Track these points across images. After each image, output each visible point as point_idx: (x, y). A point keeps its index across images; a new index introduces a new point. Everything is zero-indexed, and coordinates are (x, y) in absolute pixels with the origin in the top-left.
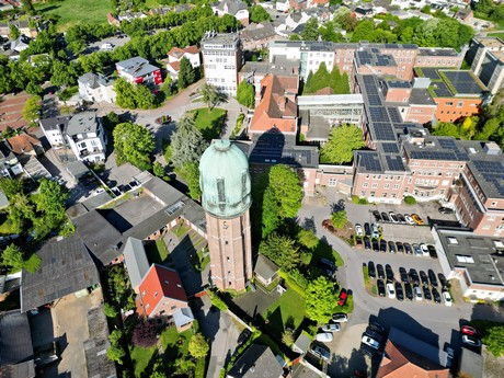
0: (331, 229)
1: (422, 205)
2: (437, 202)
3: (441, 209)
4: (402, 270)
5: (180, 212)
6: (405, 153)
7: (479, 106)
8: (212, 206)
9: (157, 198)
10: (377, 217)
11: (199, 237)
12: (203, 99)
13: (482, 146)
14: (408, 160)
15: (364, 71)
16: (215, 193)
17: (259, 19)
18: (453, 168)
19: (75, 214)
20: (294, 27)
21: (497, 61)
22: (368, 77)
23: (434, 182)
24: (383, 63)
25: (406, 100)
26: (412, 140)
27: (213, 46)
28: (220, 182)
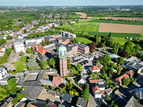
1: (76, 54)
5: (44, 72)
6: (70, 47)
7: (70, 40)
8: (64, 57)
9: (35, 74)
10: (73, 58)
11: (51, 74)
12: (18, 56)
13: (78, 43)
14: (71, 48)
15: (50, 40)
16: (64, 54)
17: (9, 38)
18: (77, 47)
19: (20, 85)
20: (22, 38)
21: (67, 34)
22: (52, 41)
23: (75, 50)
24: (52, 38)
25: (62, 42)
26: (70, 45)
27: (16, 43)
28: (65, 51)
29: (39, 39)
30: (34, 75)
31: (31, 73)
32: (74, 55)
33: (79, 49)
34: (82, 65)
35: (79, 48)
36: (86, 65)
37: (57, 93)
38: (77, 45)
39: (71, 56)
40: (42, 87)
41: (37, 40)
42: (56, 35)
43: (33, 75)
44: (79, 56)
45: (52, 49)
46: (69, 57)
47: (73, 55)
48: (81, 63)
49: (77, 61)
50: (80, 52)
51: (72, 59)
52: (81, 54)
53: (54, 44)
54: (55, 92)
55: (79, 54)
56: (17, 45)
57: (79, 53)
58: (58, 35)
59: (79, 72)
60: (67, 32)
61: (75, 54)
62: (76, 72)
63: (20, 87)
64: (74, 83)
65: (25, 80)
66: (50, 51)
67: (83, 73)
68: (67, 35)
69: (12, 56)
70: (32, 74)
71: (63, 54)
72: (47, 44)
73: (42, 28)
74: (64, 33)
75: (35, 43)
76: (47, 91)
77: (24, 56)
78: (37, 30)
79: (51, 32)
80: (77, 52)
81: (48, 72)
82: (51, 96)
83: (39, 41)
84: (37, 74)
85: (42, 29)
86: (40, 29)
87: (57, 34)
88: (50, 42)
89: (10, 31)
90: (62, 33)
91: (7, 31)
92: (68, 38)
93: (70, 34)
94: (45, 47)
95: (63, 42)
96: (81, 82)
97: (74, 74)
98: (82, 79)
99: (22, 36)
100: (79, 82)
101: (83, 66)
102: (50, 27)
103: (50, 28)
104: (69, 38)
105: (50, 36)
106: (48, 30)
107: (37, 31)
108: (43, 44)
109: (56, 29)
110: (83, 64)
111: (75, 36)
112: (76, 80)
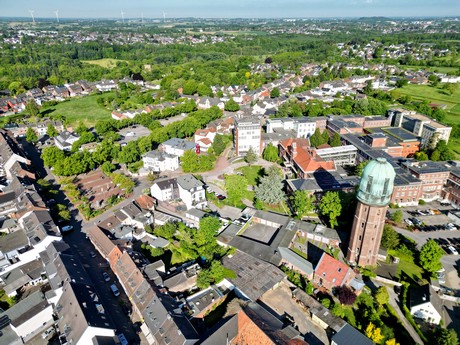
0: (393, 225)
1: (430, 204)
4: (449, 239)
5: (296, 228)
6: (413, 172)
7: (419, 146)
8: (376, 199)
9: (269, 223)
10: (413, 213)
11: (317, 242)
12: (239, 161)
13: (450, 163)
14: (418, 175)
15: (343, 132)
16: (382, 189)
17: (232, 108)
18: (444, 177)
19: (225, 240)
20: (263, 111)
21: (415, 120)
22: (348, 135)
23: (433, 188)
24: (353, 125)
25: (383, 145)
26: (412, 164)
27: (245, 124)
28: (387, 181)
29: (307, 124)
30: (268, 227)
31: (261, 217)
32: (421, 203)
33: (449, 184)
34: (449, 252)
35: (453, 184)
37: (320, 309)
38: (446, 169)
39: (410, 204)
40: (279, 271)
41: (303, 124)
42: (368, 119)
43: (263, 225)
44: (446, 212)
45: (341, 161)
46: (400, 205)
47: (416, 203)
48: (446, 243)
49: (428, 229)
50: (452, 198)
51: (411, 217)
52: (455, 207)
53: (352, 148)
54: (316, 303)
55: (447, 204)
56: (245, 131)
57: (446, 201)
58: (376, 119)
59: (427, 275)
60: (413, 114)
61: (427, 200)
62: (413, 270)
63: (226, 246)
64: (395, 305)
65: (240, 232)
66: (333, 168)
67: (442, 282)
68: (410, 125)
69: (227, 156)
70: (263, 222)
71: (377, 189)
72: (330, 143)
73: (328, 90)
74: (402, 115)
75: (294, 132)
76: (292, 289)
77: (255, 164)
78: (310, 95)
79: (353, 107)
80: (437, 197)
81: (310, 232)
82: (301, 311)
83: (306, 129)
84: (276, 226)
85: (327, 93)
86: (320, 93)
87: (373, 113)
88: (342, 139)
89: (237, 87)
90: (396, 113)
91: (230, 88)
92: (413, 137)
93: (427, 121)
94: (320, 152)
95: (388, 145)
96: (426, 316)
97: (403, 274)
98: (429, 304)
99: (263, 106)
100: (415, 309)
101: (449, 256)
102: (354, 89)
103: (355, 93)
104: (419, 139)
105: (346, 120)
106: (346, 98)
107: (308, 98)
108: (315, 140)
109: (375, 96)
110: (451, 248)
111: (444, 133)
112: (405, 296)
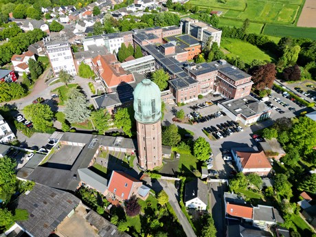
0: (178, 121)
2: (210, 93)
3: (214, 96)
4: (218, 126)
5: (98, 144)
6: (192, 75)
7: (201, 49)
11: (117, 153)
12: (58, 81)
13: (219, 62)
15: (144, 43)
17: (56, 28)
29: (116, 39)
30: (75, 147)
31: (67, 140)
34: (217, 137)
36: (228, 139)
38: (215, 69)
42: (165, 30)
53: (150, 58)
56: (55, 53)
57: (217, 92)
61: (203, 95)
62: (190, 162)
64: (175, 199)
66: (133, 80)
70: (70, 143)
71: (147, 110)
73: (140, 6)
74: (189, 23)
83: (115, 44)
93: (205, 27)
98: (197, 198)
99: (83, 25)
100: (188, 203)
104: (201, 42)
106: (153, 12)
107: (123, 14)
109: (174, 8)
110: (219, 134)
112: (182, 190)
